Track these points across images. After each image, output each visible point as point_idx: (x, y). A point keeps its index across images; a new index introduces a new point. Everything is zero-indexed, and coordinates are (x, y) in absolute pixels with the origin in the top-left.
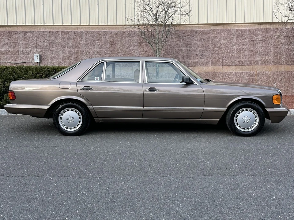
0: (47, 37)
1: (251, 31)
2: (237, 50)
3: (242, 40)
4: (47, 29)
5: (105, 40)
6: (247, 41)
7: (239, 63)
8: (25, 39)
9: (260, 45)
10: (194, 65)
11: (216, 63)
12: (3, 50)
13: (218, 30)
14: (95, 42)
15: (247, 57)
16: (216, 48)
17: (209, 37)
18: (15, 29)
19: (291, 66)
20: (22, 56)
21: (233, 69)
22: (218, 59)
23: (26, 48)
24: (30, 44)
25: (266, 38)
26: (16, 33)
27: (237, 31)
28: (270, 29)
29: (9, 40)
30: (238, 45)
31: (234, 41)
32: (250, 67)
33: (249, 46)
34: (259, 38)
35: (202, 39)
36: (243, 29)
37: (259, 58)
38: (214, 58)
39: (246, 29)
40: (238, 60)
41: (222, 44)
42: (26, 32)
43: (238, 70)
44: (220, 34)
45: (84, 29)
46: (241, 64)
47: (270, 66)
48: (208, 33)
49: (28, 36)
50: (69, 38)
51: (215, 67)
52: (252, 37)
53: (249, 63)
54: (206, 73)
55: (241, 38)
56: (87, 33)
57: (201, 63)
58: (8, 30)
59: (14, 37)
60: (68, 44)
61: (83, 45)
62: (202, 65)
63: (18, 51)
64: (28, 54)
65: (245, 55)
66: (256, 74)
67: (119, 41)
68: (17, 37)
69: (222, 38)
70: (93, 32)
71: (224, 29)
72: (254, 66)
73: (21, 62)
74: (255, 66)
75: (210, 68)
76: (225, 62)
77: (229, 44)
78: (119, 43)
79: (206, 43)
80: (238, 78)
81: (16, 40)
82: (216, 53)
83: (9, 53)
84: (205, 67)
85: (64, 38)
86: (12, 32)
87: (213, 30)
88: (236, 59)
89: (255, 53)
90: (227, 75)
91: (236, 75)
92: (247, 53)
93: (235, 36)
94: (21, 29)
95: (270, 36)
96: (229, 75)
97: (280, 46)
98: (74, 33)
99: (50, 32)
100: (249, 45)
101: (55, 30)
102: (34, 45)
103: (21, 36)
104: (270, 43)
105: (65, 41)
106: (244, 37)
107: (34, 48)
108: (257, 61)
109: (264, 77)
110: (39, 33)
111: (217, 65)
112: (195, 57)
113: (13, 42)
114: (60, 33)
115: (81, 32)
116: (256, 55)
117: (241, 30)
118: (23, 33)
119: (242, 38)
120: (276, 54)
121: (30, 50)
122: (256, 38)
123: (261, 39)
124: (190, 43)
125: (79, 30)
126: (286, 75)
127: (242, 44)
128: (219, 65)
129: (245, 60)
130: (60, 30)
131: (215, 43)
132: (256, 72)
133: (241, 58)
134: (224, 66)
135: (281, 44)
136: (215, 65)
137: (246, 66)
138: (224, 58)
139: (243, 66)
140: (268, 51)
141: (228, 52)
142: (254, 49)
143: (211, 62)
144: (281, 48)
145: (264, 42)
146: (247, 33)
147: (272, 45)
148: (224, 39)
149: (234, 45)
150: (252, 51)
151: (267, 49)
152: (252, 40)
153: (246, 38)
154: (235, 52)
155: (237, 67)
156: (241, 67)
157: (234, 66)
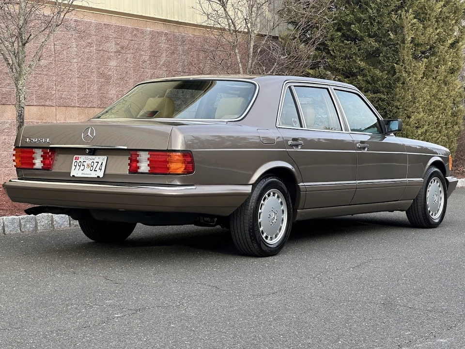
1: (98, 27)
2: (79, 69)
3: (86, 47)
6: (94, 49)
7: (84, 103)
9: (113, 63)
10: (4, 101)
11: (44, 100)
15: (96, 87)
16: (43, 61)
21: (74, 116)
22: (48, 89)
25: (122, 48)
28: (128, 29)
31: (74, 48)
33: (97, 62)
34: (112, 46)
36: (87, 22)
37: (114, 92)
38: (41, 85)
39: (91, 23)
40: (82, 94)
41: (53, 53)
46: (86, 105)
52: (101, 43)
53: (99, 102)
55: (83, 43)
65: (93, 82)
69: (52, 38)
76: (61, 98)
77: (65, 52)
82: (44, 73)
88: (78, 91)
89: (108, 78)
92: (94, 78)
93: (74, 37)
95: (128, 45)
97: (142, 68)
100: (97, 59)
104: (128, 59)
106: (89, 41)
111: (47, 103)
116: (108, 83)
117: (84, 23)
119: (86, 43)
123: (114, 50)
127: (86, 56)
128: (51, 103)
129: (93, 94)
133: (86, 90)
134: (60, 108)
135: (143, 63)
136: (43, 103)
137: (96, 109)
138: (58, 88)
139: (90, 109)
140: (126, 76)
141: (64, 74)
142: (106, 71)
143: (34, 96)
144: (143, 72)
145: (120, 57)
146: (93, 31)
147: (132, 65)
148: (56, 41)
149: (74, 58)
150: (102, 75)
151: (125, 73)
152: (102, 50)
153: (92, 43)
154: (76, 74)
155: (81, 110)
156: (86, 111)
157: (75, 108)
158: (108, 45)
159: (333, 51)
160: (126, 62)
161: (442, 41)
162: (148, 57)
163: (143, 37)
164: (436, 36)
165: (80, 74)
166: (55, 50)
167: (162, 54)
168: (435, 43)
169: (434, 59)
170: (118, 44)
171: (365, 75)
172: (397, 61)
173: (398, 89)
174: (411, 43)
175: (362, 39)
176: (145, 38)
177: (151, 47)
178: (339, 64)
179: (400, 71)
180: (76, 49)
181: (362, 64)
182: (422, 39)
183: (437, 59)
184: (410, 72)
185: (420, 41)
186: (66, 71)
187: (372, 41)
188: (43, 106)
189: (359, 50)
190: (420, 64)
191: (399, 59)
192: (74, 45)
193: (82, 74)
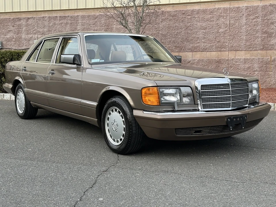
0: (46, 23)
1: (264, 8)
2: (247, 31)
3: (254, 19)
4: (47, 15)
5: (101, 24)
6: (260, 20)
7: (249, 48)
8: (27, 25)
10: (195, 50)
11: (220, 48)
12: (8, 37)
13: (224, 8)
14: (91, 26)
15: (260, 39)
16: (221, 30)
17: (213, 17)
18: (19, 16)
20: (24, 43)
21: (242, 55)
22: (224, 43)
23: (28, 34)
24: (32, 30)
26: (20, 19)
27: (247, 8)
29: (13, 26)
30: (248, 26)
31: (244, 21)
32: (264, 52)
33: (262, 26)
35: (203, 20)
36: (255, 6)
37: (275, 41)
38: (219, 42)
39: (259, 6)
40: (248, 43)
41: (229, 25)
42: (29, 18)
43: (248, 56)
44: (226, 13)
45: (80, 13)
46: (251, 49)
48: (212, 12)
49: (30, 22)
50: (67, 23)
51: (220, 52)
52: (265, 15)
53: (262, 47)
54: (208, 60)
55: (252, 17)
56: (83, 17)
57: (203, 48)
58: (13, 16)
59: (18, 23)
60: (65, 29)
61: (79, 29)
62: (204, 50)
63: (21, 38)
64: (29, 41)
65: (258, 37)
66: (270, 61)
67: (115, 24)
68: (20, 23)
69: (228, 18)
70: (89, 16)
71: (231, 7)
72: (268, 51)
73: (24, 48)
74: (270, 51)
75: (214, 53)
76: (232, 47)
77: (237, 24)
78: (115, 26)
79: (209, 24)
80: (247, 66)
81: (20, 26)
82: (221, 35)
83: (14, 40)
84: (208, 53)
85: (62, 23)
86: (17, 18)
87: (219, 9)
88: (245, 42)
90: (234, 63)
91: (245, 63)
92: (259, 34)
93: (245, 15)
94: (24, 16)
96: (236, 62)
98: (72, 17)
99: (49, 17)
100: (262, 24)
101: (54, 14)
102: (35, 31)
103: (23, 22)
105: (63, 27)
106: (256, 16)
107: (35, 34)
108: (273, 45)
110: (39, 19)
111: (222, 50)
112: (196, 41)
113: (16, 29)
114: (58, 18)
115: (78, 16)
117: (253, 7)
118: (26, 19)
119: (254, 17)
121: (31, 36)
122: (271, 16)
124: (191, 25)
125: (76, 15)
127: (253, 24)
128: (225, 50)
129: (257, 43)
130: (59, 14)
131: (220, 23)
132: (271, 58)
133: (251, 41)
134: (231, 52)
136: (219, 50)
137: (259, 51)
138: (231, 42)
139: (254, 51)
141: (236, 35)
142: (269, 30)
143: (214, 47)
146: (260, 10)
148: (231, 19)
149: (243, 26)
152: (266, 19)
153: (259, 17)
154: (245, 34)
155: (247, 52)
156: (251, 52)
157: (242, 51)
165: (247, 33)
166: (229, 24)
180: (245, 21)
186: (237, 33)
188: (219, 51)
192: (244, 19)
193: (249, 33)
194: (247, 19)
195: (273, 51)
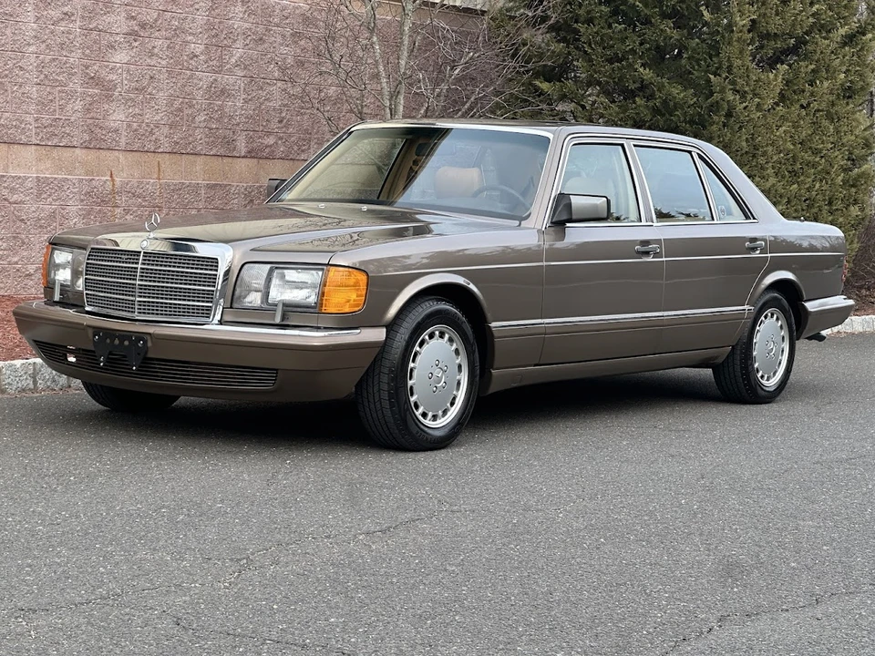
2: (41, 67)
3: (59, 21)
6: (76, 27)
7: (51, 139)
9: (120, 57)
15: (79, 105)
19: (226, 160)
21: (27, 164)
25: (143, 26)
30: (43, 46)
31: (29, 22)
32: (91, 156)
33: (84, 54)
34: (118, 22)
37: (122, 116)
40: (46, 118)
43: (46, 170)
46: (55, 141)
47: (159, 158)
52: (92, 13)
53: (86, 136)
65: (71, 95)
66: (113, 192)
72: (103, 153)
74: (108, 153)
77: (8, 32)
80: (46, 207)
88: (39, 112)
89: (107, 90)
90: (5, 193)
91: (39, 195)
92: (76, 85)
95: (156, 20)
96: (13, 190)
97: (188, 69)
100: (83, 46)
104: (156, 50)
106: (66, 9)
108: (116, 131)
109: (140, 206)
116: (109, 98)
119: (58, 13)
120: (177, 104)
122: (108, 19)
123: (125, 29)
126: (209, 200)
127: (58, 40)
129: (72, 119)
132: (113, 180)
133: (55, 111)
135: (192, 59)
137: (78, 151)
139: (64, 149)
140: (149, 85)
141: (6, 76)
142: (103, 73)
144: (191, 77)
145: (136, 44)
147: (164, 63)
149: (29, 44)
150: (95, 81)
151: (148, 77)
152: (95, 29)
153: (73, 15)
154: (34, 77)
155: (43, 151)
156: (55, 153)
157: (28, 147)
158: (110, 18)
159: (590, 45)
160: (152, 55)
161: (825, 28)
162: (202, 47)
163: (192, 6)
164: (811, 20)
165: (42, 76)
167: (235, 41)
168: (806, 33)
169: (806, 67)
170: (133, 18)
171: (651, 97)
172: (717, 68)
173: (714, 128)
174: (749, 31)
175: (647, 21)
176: (197, 6)
177: (210, 27)
178: (600, 72)
179: (722, 91)
180: (35, 26)
181: (647, 74)
182: (775, 24)
183: (813, 67)
184: (745, 92)
185: (772, 29)
186: (11, 70)
187: (667, 26)
189: (641, 44)
190: (771, 76)
191: (720, 63)
192: (31, 16)
193: (46, 76)
194: (38, 18)
195: (116, 153)
